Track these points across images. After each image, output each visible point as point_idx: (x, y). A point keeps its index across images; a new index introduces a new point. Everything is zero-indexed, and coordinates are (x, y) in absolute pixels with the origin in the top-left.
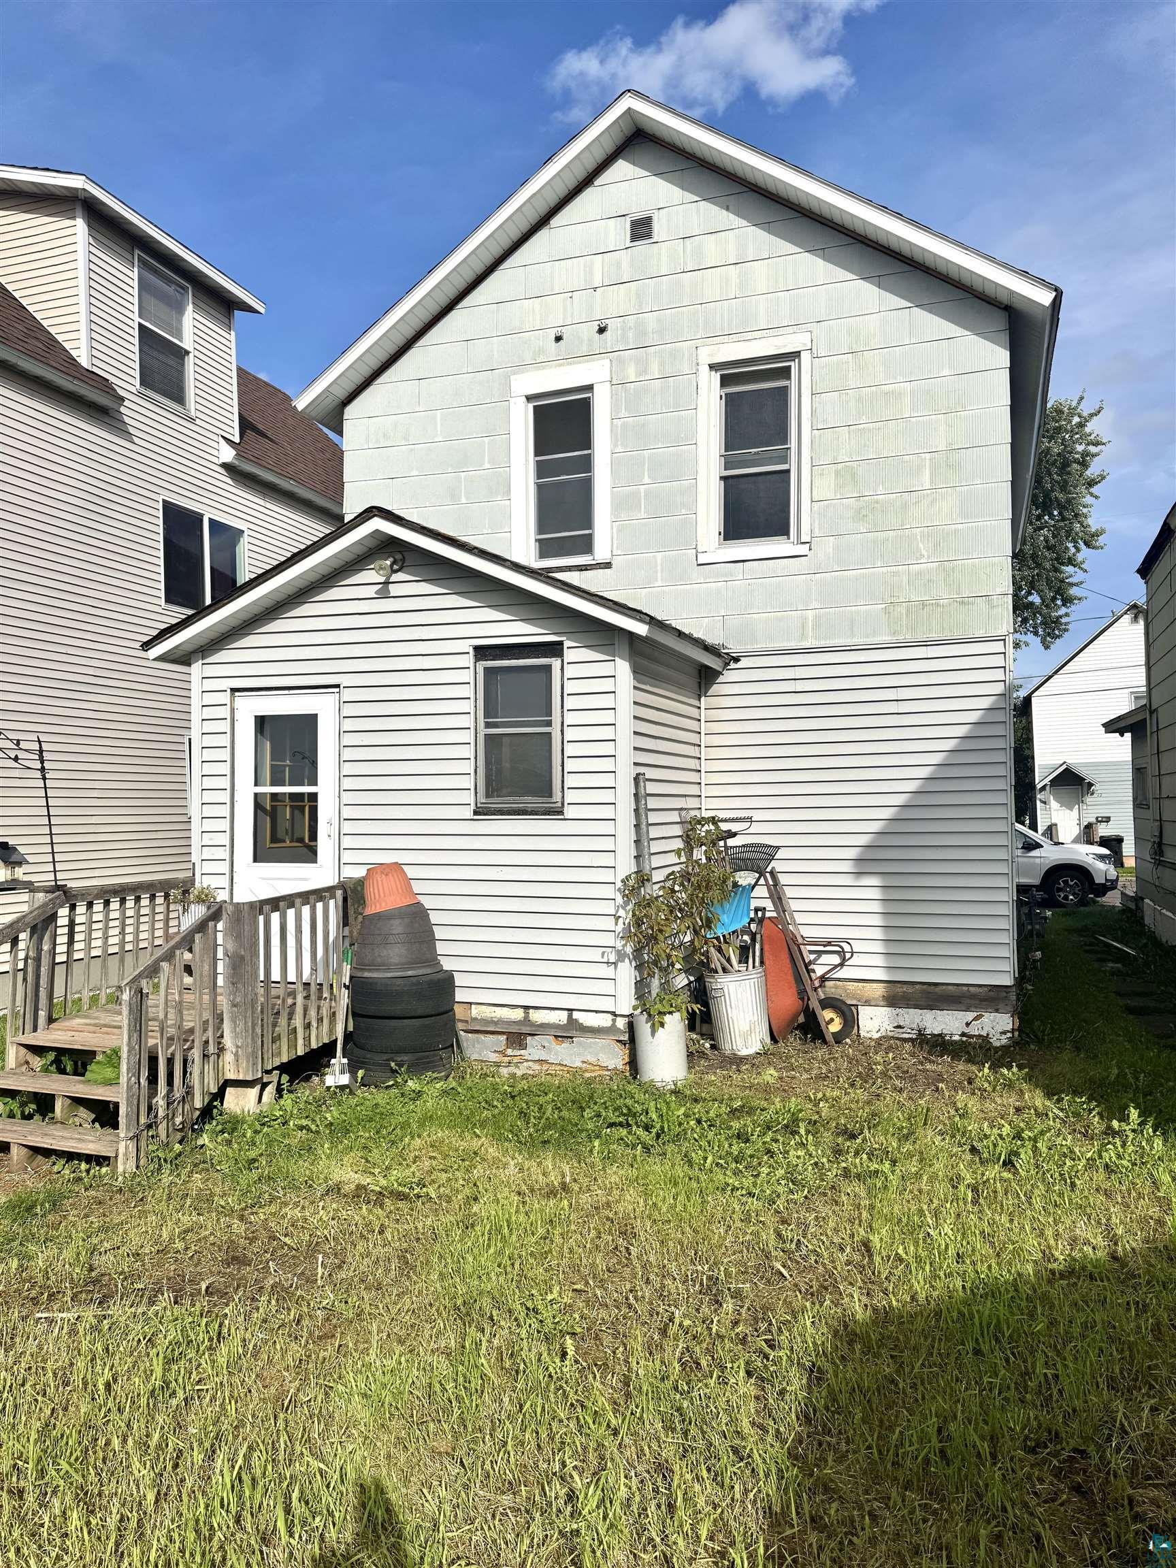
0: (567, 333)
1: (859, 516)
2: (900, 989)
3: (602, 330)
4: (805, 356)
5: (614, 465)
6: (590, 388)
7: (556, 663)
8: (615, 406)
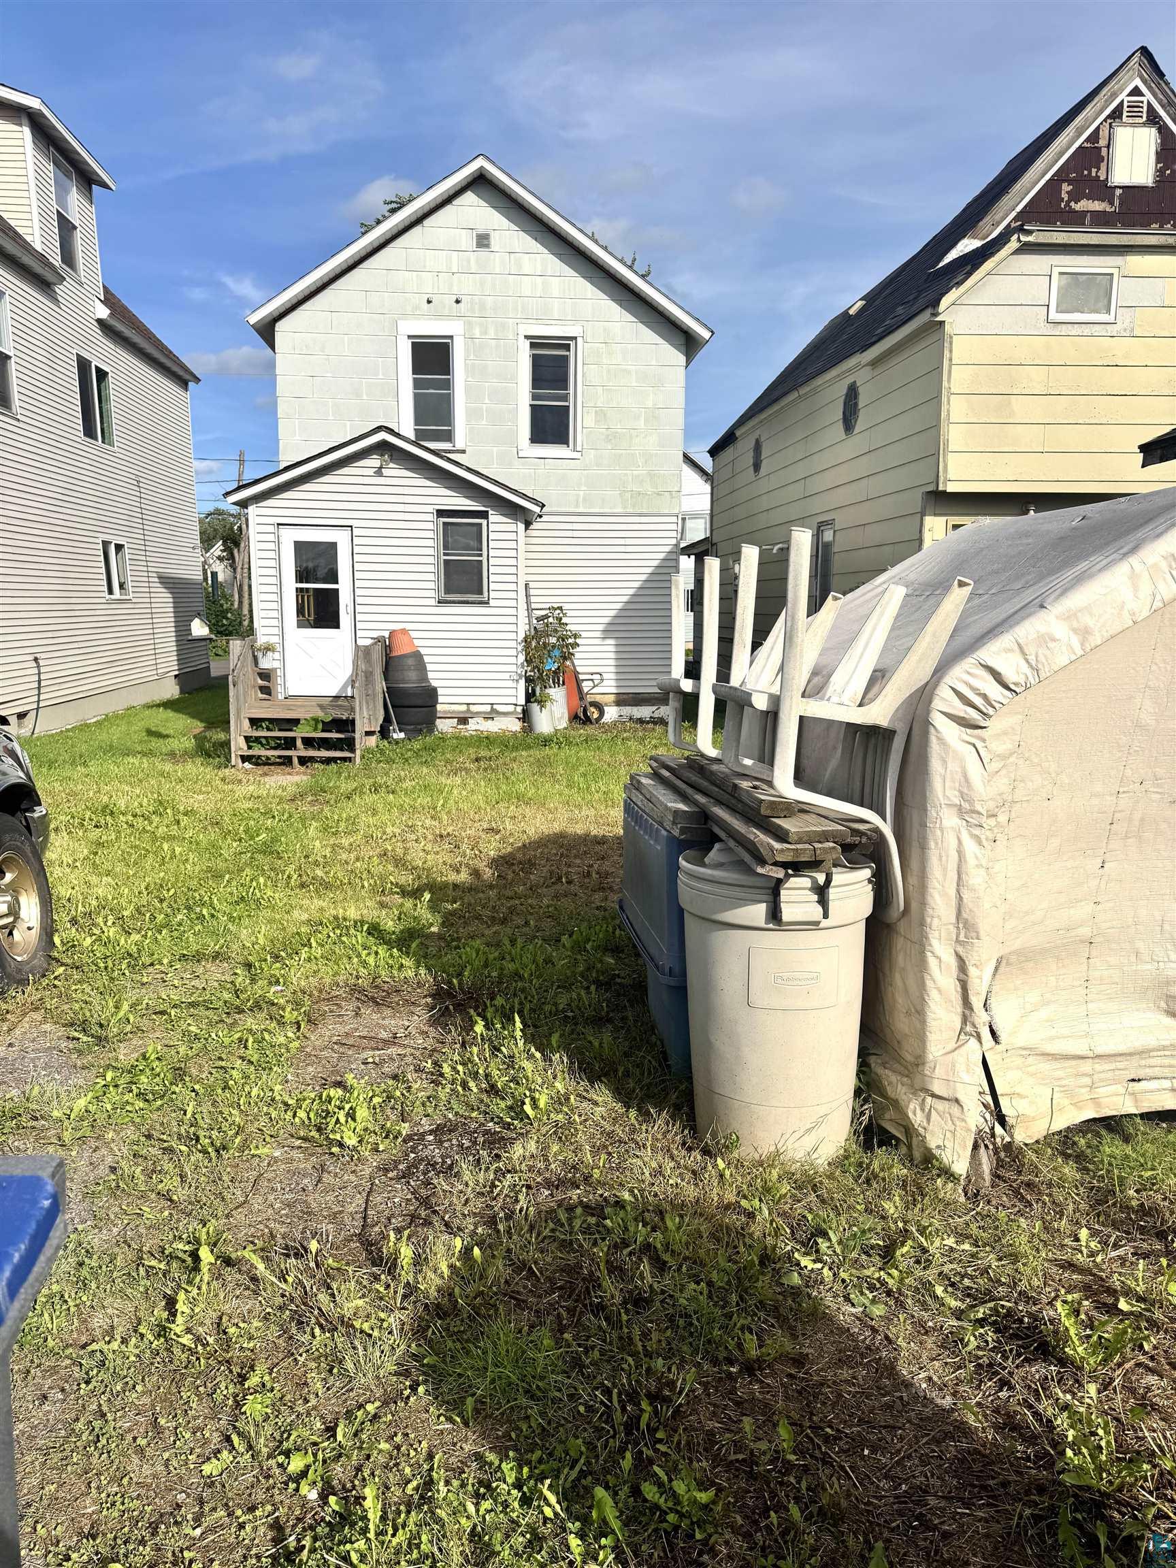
0: (435, 299)
1: (608, 439)
2: (622, 697)
3: (458, 302)
4: (580, 340)
5: (468, 390)
6: (451, 337)
7: (484, 522)
8: (467, 350)
